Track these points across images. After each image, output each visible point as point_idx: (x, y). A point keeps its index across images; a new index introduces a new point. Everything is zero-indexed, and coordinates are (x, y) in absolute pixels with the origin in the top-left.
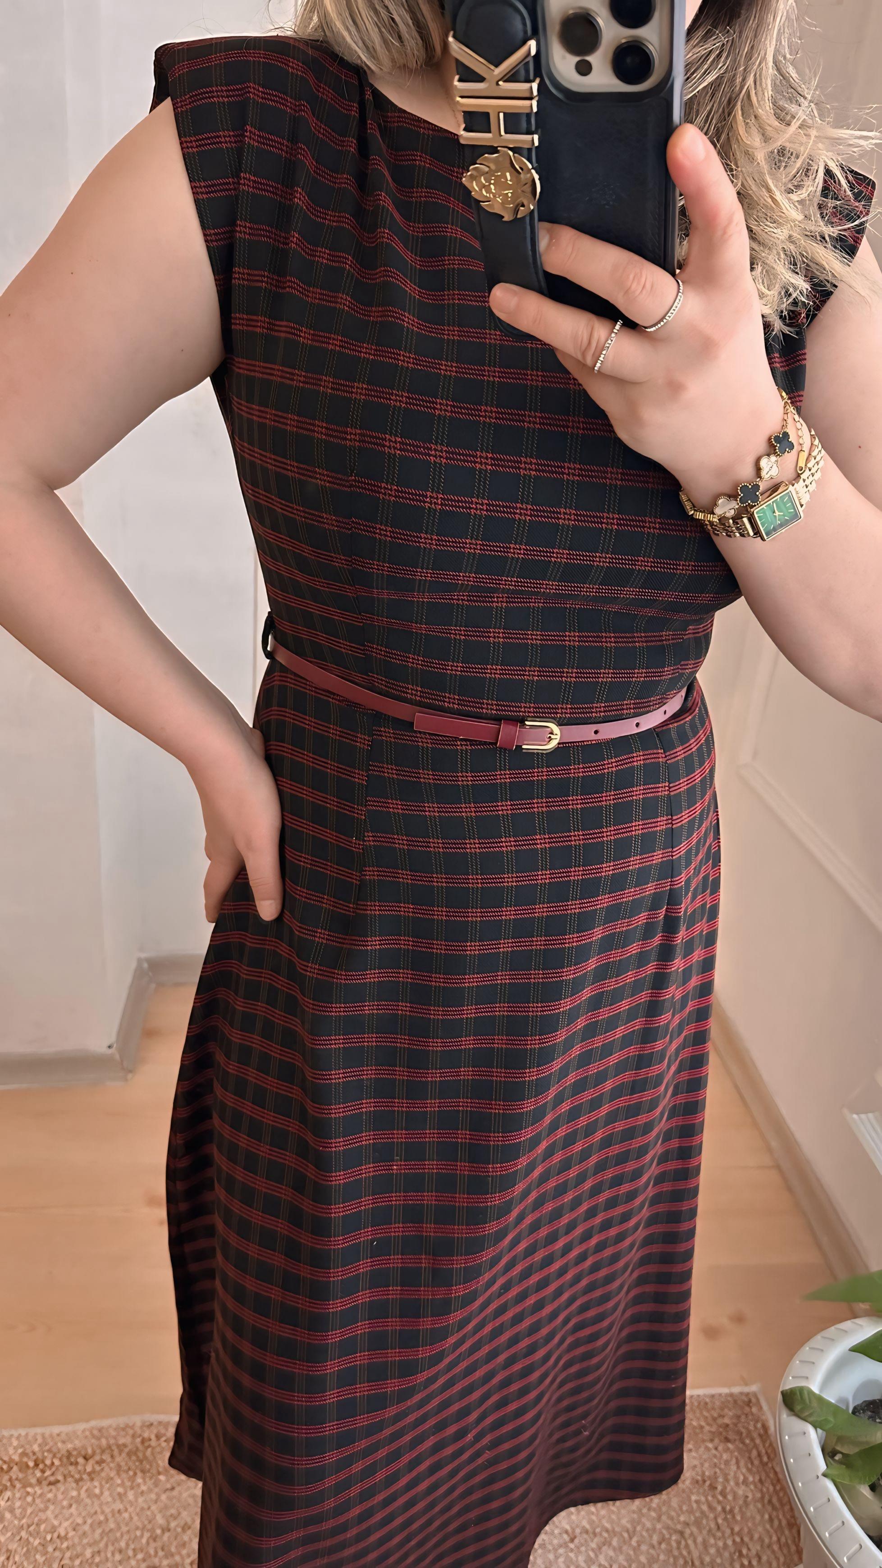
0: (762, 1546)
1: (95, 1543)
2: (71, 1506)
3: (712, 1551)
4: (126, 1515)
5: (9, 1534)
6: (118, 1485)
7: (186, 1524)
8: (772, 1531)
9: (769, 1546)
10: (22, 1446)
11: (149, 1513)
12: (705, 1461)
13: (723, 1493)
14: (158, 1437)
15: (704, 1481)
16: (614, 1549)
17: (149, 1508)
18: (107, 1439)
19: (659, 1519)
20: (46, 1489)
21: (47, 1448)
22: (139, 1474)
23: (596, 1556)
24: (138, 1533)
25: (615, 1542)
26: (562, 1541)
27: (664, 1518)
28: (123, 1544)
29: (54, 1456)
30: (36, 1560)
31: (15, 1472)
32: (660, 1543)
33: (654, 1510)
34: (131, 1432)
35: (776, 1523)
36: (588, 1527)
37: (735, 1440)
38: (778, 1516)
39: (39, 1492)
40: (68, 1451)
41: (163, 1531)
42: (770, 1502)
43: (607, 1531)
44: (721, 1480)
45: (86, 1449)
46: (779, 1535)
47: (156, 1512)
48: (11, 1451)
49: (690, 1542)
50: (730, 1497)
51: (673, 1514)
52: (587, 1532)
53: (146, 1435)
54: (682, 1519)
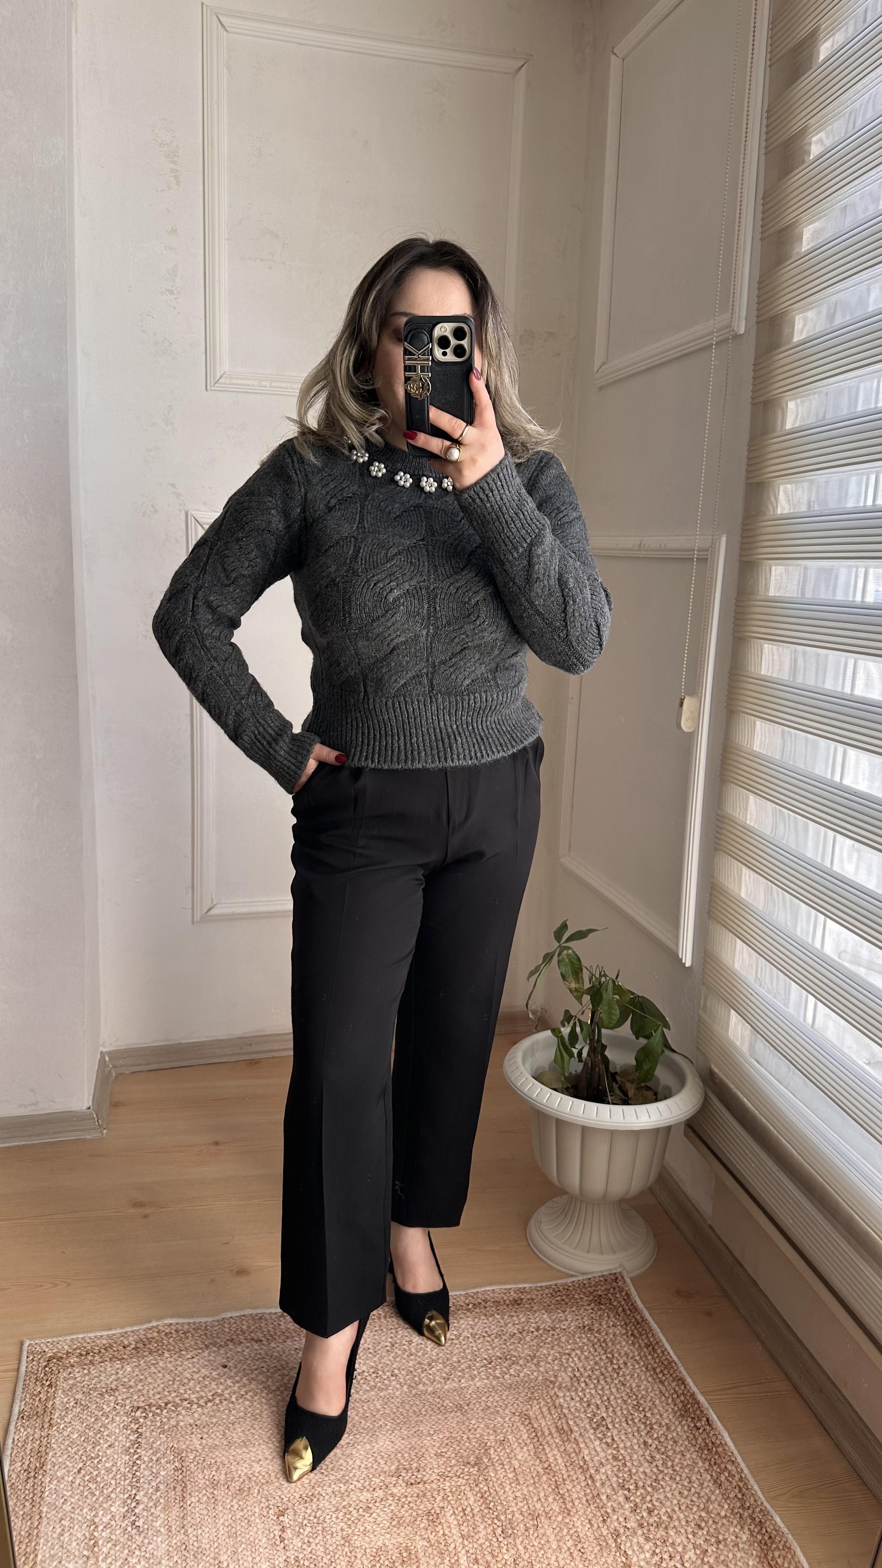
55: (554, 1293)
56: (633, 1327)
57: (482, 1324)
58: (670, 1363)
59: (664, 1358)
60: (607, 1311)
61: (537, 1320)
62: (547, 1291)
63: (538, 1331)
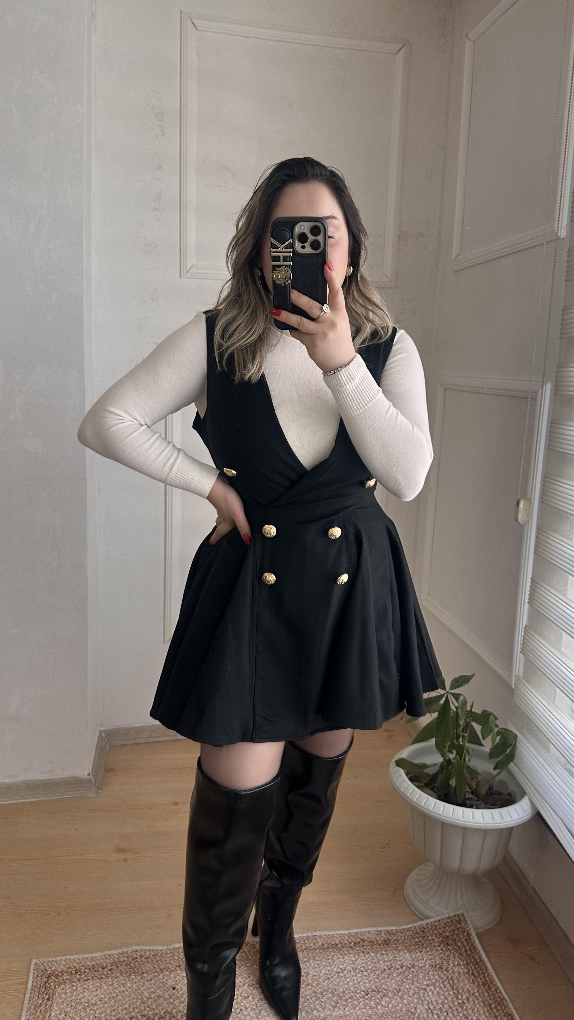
0: (469, 994)
1: (112, 1006)
2: (97, 990)
3: (442, 997)
4: (127, 993)
5: (65, 1004)
6: (122, 980)
7: (160, 995)
8: (475, 987)
9: (473, 994)
10: (68, 964)
11: (139, 991)
12: (436, 956)
13: (447, 970)
14: (140, 956)
15: (437, 965)
16: (390, 998)
17: (139, 989)
18: (113, 959)
19: (413, 984)
20: (83, 983)
21: (82, 964)
22: (133, 974)
23: (380, 1001)
24: (135, 1001)
25: (390, 994)
26: (361, 996)
27: (415, 983)
28: (127, 1006)
29: (86, 968)
30: (81, 1015)
31: (66, 977)
32: (414, 995)
33: (410, 979)
34: (126, 955)
35: (476, 984)
36: (375, 988)
37: (452, 944)
38: (477, 980)
39: (79, 985)
40: (93, 966)
41: (148, 999)
42: (473, 974)
43: (385, 990)
44: (445, 964)
45: (102, 964)
46: (478, 989)
47: (143, 991)
48: (62, 966)
49: (430, 994)
50: (450, 972)
51: (420, 981)
52: (375, 991)
53: (134, 956)
54: (425, 983)
55: (413, 936)
56: (473, 967)
57: (361, 960)
58: (501, 1000)
59: (497, 995)
60: (453, 951)
61: (401, 959)
62: (408, 933)
63: (402, 968)
